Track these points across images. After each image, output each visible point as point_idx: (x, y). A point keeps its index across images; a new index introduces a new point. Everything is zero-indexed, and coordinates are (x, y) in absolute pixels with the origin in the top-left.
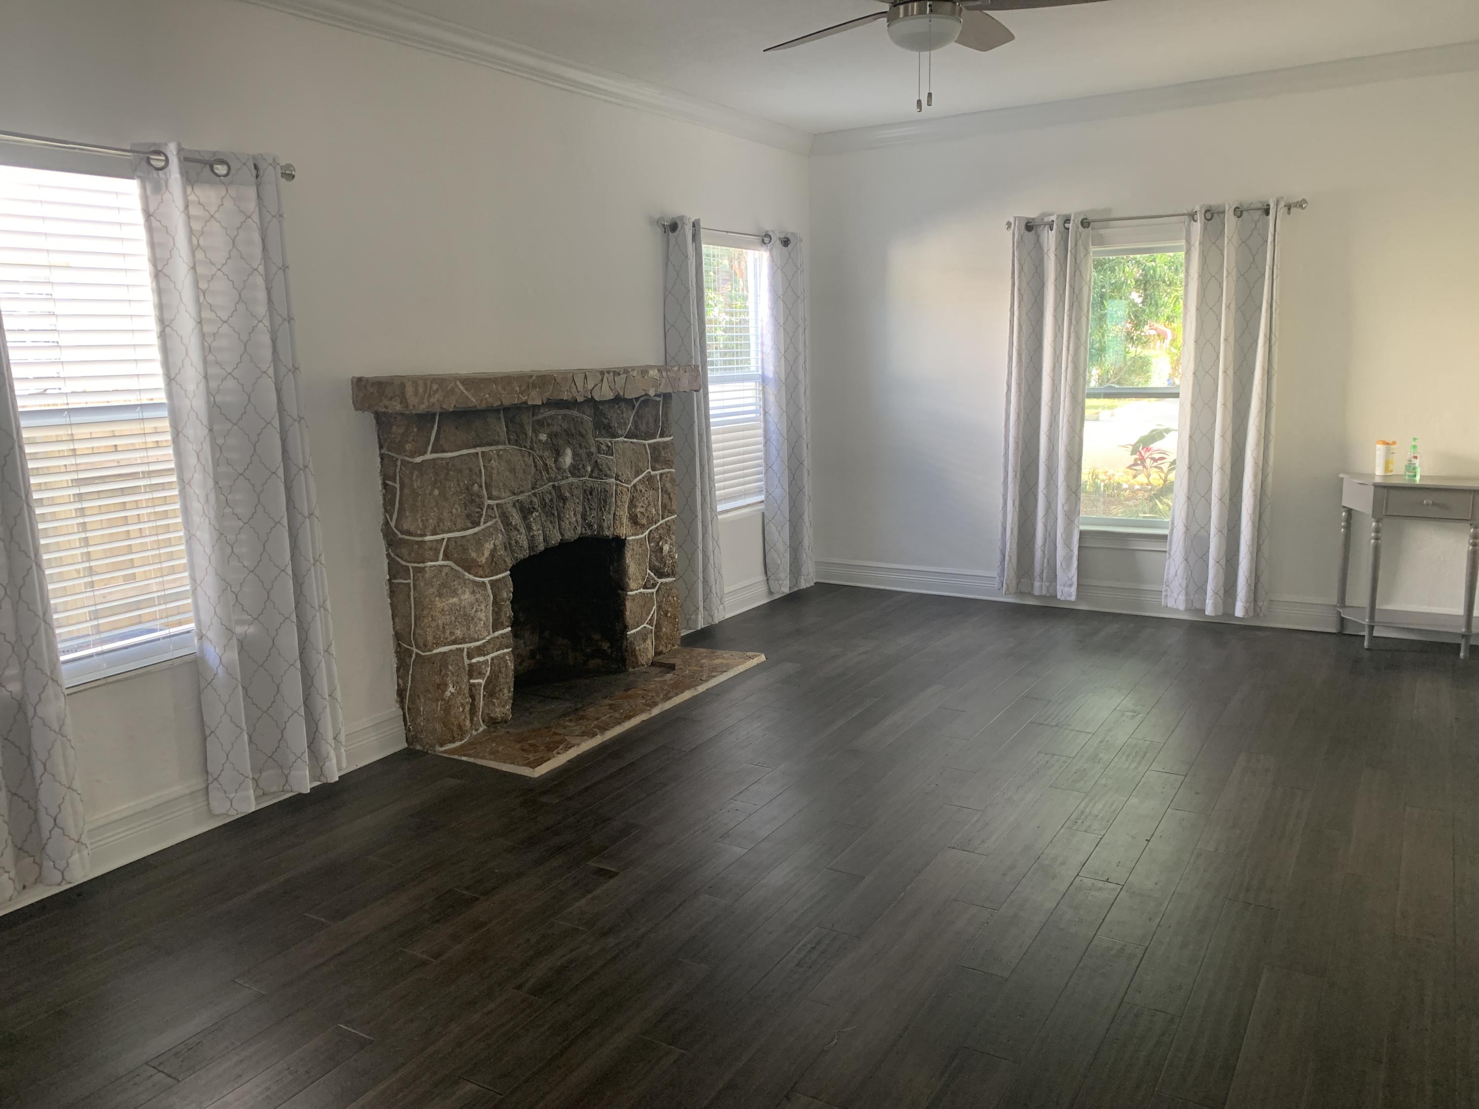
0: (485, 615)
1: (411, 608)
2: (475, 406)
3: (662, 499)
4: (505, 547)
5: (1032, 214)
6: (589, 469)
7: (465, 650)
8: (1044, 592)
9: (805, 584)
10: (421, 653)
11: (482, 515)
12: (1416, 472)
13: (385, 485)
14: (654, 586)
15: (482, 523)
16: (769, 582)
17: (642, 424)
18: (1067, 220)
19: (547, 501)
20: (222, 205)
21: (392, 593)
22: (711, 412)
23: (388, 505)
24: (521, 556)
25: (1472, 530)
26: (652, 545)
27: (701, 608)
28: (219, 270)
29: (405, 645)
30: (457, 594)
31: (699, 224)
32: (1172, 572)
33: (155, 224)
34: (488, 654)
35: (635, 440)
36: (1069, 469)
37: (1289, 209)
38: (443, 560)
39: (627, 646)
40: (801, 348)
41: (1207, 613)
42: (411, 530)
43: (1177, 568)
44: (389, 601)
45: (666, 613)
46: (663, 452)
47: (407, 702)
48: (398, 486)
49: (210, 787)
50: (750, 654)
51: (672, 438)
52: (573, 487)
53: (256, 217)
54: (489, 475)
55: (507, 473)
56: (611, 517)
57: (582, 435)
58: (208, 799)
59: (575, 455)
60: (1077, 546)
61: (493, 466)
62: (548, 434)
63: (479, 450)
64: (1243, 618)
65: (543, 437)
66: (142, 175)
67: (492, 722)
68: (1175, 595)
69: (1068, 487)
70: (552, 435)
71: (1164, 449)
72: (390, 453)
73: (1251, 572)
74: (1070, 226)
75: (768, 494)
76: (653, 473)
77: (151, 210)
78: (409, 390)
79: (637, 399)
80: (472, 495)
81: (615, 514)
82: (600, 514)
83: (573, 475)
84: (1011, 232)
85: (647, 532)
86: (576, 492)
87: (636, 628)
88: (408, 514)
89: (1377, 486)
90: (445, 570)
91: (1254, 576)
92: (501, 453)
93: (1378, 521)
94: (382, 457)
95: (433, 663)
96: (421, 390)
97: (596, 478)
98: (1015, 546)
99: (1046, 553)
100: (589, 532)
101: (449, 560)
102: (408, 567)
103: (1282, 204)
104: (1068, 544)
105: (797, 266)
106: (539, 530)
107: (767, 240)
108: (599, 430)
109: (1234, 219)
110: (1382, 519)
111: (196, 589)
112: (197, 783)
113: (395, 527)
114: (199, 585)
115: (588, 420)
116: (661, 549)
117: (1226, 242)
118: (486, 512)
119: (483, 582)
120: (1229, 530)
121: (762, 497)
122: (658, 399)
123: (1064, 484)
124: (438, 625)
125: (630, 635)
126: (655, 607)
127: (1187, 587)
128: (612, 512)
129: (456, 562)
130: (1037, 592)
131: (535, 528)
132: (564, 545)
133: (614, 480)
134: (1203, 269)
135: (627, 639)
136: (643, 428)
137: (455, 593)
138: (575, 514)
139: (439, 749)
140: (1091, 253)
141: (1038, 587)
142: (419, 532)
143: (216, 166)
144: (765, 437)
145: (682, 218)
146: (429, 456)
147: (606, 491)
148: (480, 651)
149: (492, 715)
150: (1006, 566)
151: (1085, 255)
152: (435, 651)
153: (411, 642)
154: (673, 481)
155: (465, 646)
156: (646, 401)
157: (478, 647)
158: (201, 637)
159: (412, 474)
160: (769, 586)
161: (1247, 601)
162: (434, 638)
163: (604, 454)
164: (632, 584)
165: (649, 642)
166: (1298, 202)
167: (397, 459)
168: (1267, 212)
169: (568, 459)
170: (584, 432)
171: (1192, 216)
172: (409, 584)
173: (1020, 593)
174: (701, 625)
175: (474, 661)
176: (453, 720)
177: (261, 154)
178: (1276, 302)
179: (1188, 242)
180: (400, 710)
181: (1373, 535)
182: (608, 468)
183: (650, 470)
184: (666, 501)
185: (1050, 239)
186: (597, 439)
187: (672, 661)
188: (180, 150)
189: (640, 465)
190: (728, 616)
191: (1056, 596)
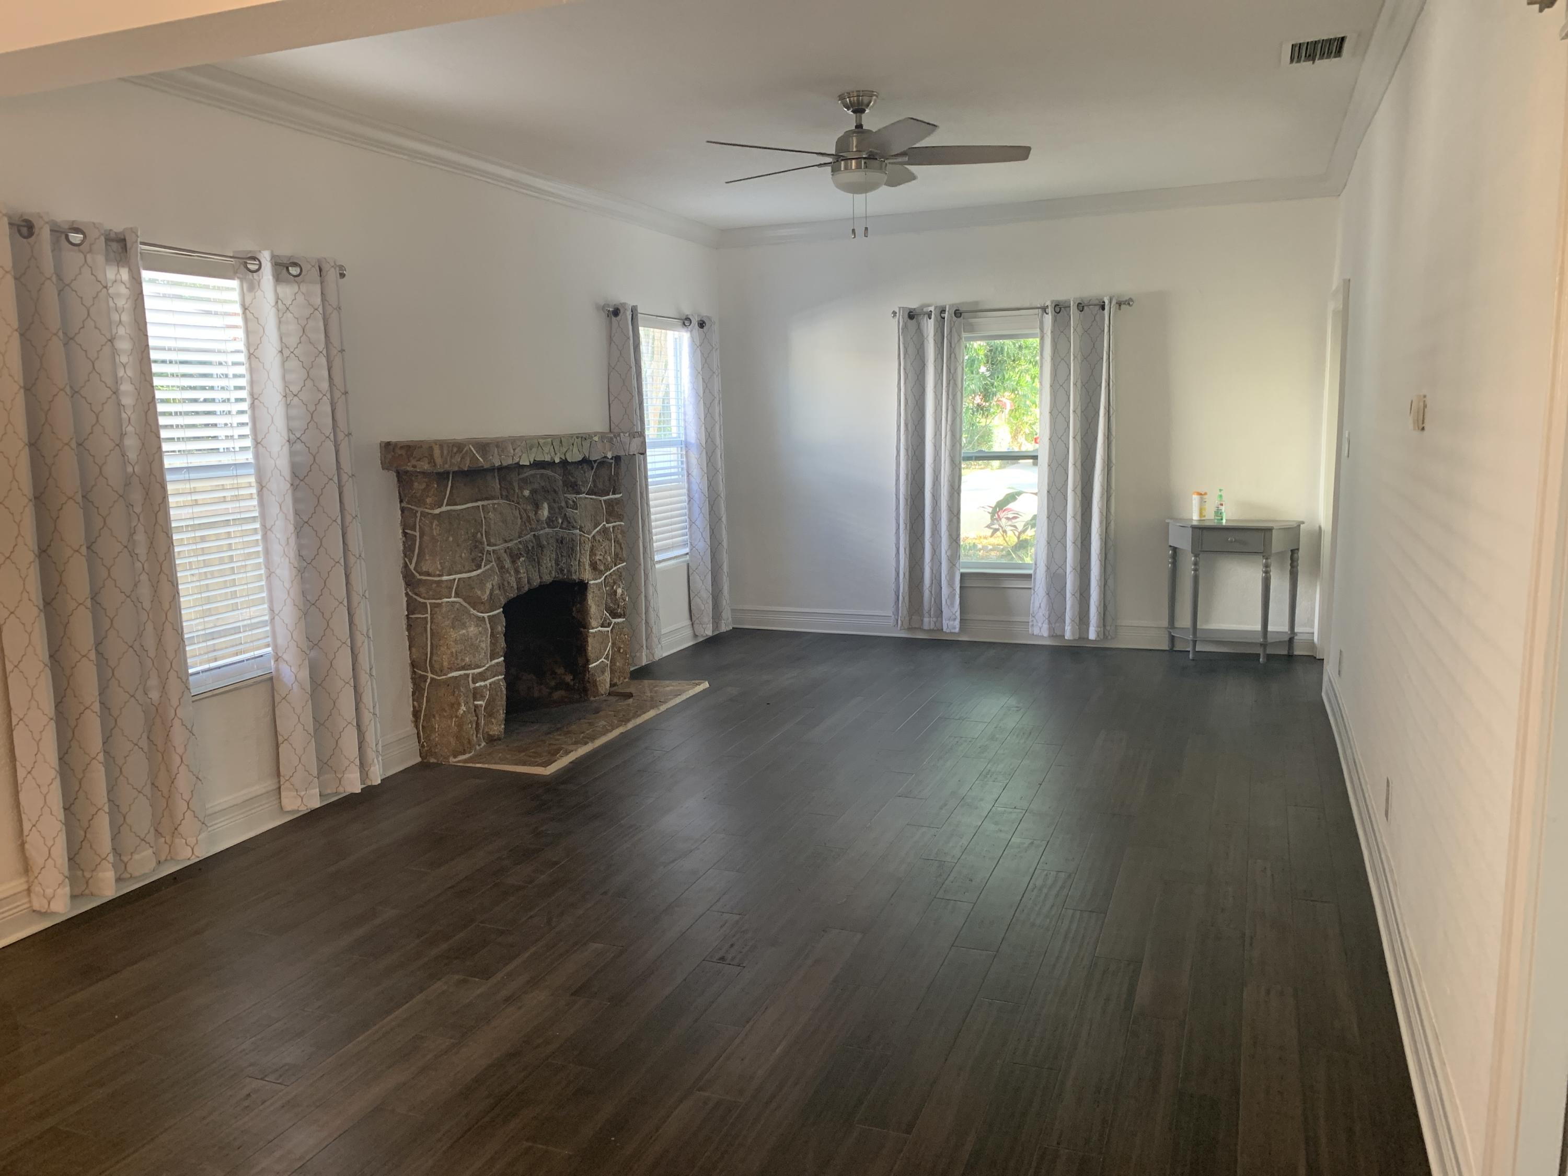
0: (485, 644)
1: (427, 638)
2: (482, 466)
3: (615, 549)
4: (500, 587)
5: (913, 305)
6: (560, 521)
7: (471, 675)
8: (932, 627)
9: (724, 628)
10: (437, 678)
11: (483, 559)
12: (1222, 517)
13: (405, 534)
14: (609, 626)
15: (483, 566)
16: (694, 625)
17: (599, 482)
18: (943, 311)
19: (530, 548)
20: (295, 299)
21: (409, 627)
22: (649, 473)
23: (408, 550)
24: (512, 595)
25: (1264, 561)
26: (607, 589)
27: (645, 647)
28: (292, 352)
29: (420, 672)
30: (466, 627)
31: (636, 310)
32: (1037, 605)
33: (249, 315)
34: (488, 679)
35: (594, 497)
36: (950, 521)
37: (1120, 306)
38: (455, 597)
39: (589, 678)
40: (717, 418)
41: (1066, 638)
42: (430, 571)
43: (1040, 601)
44: (407, 633)
45: (619, 648)
46: (616, 507)
47: (422, 721)
48: (417, 534)
49: (282, 787)
50: (697, 682)
51: (621, 495)
52: (549, 536)
53: (321, 309)
54: (488, 525)
55: (501, 524)
56: (577, 563)
57: (555, 491)
58: (280, 798)
59: (550, 508)
60: (959, 585)
61: (491, 517)
62: (530, 491)
63: (480, 503)
64: (1095, 640)
65: (527, 493)
66: (241, 276)
67: (491, 740)
68: (1040, 624)
69: (950, 535)
70: (533, 492)
71: (1018, 510)
72: (410, 506)
73: (1100, 602)
74: (946, 315)
75: (692, 547)
76: (607, 525)
77: (247, 304)
78: (437, 452)
79: (595, 461)
80: (476, 541)
81: (579, 560)
82: (569, 560)
83: (549, 526)
84: (897, 319)
85: (604, 577)
86: (551, 541)
87: (596, 662)
88: (427, 558)
89: (1194, 528)
90: (457, 606)
91: (1103, 605)
92: (496, 506)
93: (1196, 556)
94: (403, 510)
95: (448, 686)
96: (445, 452)
97: (565, 529)
98: (907, 588)
99: (933, 593)
100: (561, 576)
101: (459, 597)
102: (426, 603)
103: (1114, 302)
104: (951, 584)
105: (712, 346)
106: (524, 573)
107: (687, 323)
108: (567, 488)
109: (1077, 312)
110: (1199, 554)
111: (274, 618)
112: (269, 784)
113: (415, 569)
114: (277, 615)
115: (558, 476)
116: (615, 592)
117: (1072, 331)
118: (486, 557)
119: (483, 617)
120: (1081, 568)
121: (687, 550)
122: (611, 461)
123: (947, 533)
124: (452, 652)
125: (591, 668)
126: (610, 644)
127: (1049, 617)
128: (578, 559)
129: (465, 600)
130: (926, 627)
131: (522, 571)
132: (543, 587)
133: (578, 531)
134: (1054, 353)
135: (589, 672)
136: (600, 486)
137: (464, 626)
138: (550, 560)
139: (452, 760)
140: (963, 339)
141: (928, 623)
142: (438, 573)
143: (290, 268)
144: (689, 496)
145: (624, 305)
146: (444, 508)
147: (573, 540)
148: (482, 677)
149: (491, 733)
150: (900, 605)
151: (959, 341)
152: (450, 675)
153: (427, 668)
154: (623, 532)
155: (471, 672)
156: (603, 463)
157: (480, 673)
158: (277, 659)
159: (432, 523)
160: (693, 629)
161: (1098, 626)
162: (449, 664)
163: (571, 508)
164: (594, 623)
165: (606, 674)
166: (1126, 301)
167: (417, 511)
168: (1103, 308)
169: (545, 512)
170: (557, 489)
171: (1044, 309)
172: (426, 618)
173: (910, 629)
174: (644, 662)
175: (477, 685)
176: (464, 734)
177: (325, 259)
178: (1113, 381)
179: (1042, 329)
180: (415, 729)
181: (1193, 567)
182: (575, 520)
183: (605, 523)
184: (618, 550)
185: (930, 327)
186: (565, 495)
187: (628, 690)
188: (273, 257)
189: (598, 518)
190: (665, 655)
191: (942, 630)
